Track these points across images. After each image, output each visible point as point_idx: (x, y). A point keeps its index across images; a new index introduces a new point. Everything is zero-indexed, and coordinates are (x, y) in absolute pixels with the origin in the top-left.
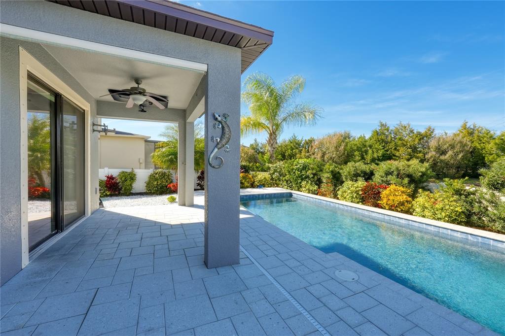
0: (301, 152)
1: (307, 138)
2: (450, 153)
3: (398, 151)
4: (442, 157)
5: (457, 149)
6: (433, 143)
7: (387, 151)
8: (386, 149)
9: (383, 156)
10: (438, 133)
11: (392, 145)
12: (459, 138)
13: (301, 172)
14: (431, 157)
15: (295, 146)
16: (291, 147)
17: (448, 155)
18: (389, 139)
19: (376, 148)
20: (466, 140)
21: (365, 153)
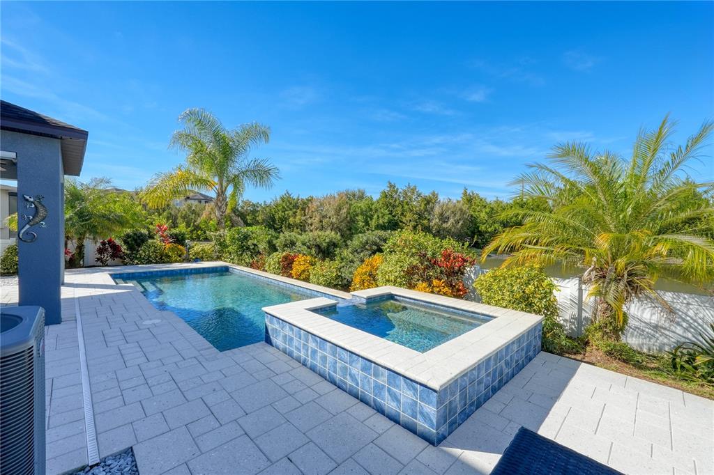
0: (296, 215)
1: (304, 197)
2: (452, 220)
3: (405, 216)
4: (445, 225)
5: (458, 217)
6: (437, 210)
7: (394, 216)
8: (393, 214)
9: (390, 222)
10: (442, 198)
11: (399, 209)
12: (460, 205)
13: (242, 243)
14: (435, 224)
15: (288, 207)
16: (284, 207)
17: (449, 223)
18: (397, 203)
19: (382, 213)
20: (465, 207)
21: (370, 218)
